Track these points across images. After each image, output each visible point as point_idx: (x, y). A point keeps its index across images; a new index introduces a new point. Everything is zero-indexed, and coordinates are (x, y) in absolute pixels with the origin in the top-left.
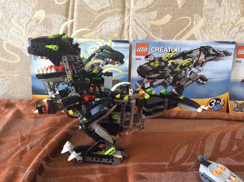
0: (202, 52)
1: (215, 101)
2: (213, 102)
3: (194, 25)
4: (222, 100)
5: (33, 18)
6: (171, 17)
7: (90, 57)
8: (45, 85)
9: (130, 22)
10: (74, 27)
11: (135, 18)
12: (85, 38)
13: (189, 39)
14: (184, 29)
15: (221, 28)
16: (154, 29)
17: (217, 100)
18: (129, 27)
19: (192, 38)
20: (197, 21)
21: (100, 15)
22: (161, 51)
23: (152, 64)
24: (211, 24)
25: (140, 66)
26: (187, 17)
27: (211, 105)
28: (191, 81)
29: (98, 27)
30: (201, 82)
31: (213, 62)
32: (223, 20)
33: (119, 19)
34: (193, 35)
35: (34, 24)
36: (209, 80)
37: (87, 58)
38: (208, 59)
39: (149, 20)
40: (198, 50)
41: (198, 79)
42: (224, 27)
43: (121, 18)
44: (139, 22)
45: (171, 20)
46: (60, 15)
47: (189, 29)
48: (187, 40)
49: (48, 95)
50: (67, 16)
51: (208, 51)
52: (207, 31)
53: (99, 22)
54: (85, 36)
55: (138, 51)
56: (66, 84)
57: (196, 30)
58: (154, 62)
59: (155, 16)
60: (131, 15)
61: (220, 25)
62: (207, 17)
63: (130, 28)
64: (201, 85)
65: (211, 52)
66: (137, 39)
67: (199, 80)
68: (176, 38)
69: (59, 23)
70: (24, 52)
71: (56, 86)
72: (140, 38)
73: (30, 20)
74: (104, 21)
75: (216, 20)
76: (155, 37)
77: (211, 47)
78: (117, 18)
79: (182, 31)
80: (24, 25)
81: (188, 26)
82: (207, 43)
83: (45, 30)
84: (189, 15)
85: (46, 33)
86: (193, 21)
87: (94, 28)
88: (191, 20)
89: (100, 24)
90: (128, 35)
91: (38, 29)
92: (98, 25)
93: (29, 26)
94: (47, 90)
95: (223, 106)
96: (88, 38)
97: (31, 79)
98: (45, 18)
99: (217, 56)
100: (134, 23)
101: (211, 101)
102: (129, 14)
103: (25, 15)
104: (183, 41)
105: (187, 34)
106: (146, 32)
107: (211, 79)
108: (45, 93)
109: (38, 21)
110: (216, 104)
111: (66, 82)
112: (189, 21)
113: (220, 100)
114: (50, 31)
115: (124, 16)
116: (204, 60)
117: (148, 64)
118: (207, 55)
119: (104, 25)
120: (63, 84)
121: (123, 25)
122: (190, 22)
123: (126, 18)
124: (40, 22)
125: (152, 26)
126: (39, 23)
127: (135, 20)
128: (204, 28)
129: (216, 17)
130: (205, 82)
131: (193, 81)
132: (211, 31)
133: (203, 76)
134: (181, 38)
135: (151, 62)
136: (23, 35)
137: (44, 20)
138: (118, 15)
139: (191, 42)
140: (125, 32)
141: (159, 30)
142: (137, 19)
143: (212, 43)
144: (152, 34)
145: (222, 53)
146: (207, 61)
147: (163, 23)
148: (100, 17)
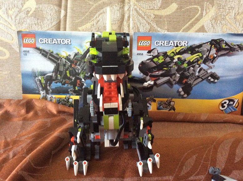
0: (213, 46)
2: (225, 103)
3: (204, 15)
4: (236, 101)
5: (23, 9)
6: (177, 6)
7: (86, 52)
8: (37, 84)
9: (131, 12)
10: (67, 18)
11: (136, 7)
12: (79, 31)
13: (199, 31)
14: (192, 20)
15: (235, 18)
16: (159, 20)
17: (230, 100)
18: (129, 17)
19: (202, 29)
20: (208, 11)
21: (97, 4)
22: (165, 45)
23: (156, 60)
24: (224, 13)
25: (142, 62)
26: (196, 6)
28: (200, 79)
29: (95, 17)
30: (212, 80)
31: (227, 58)
32: (237, 9)
33: (118, 9)
34: (203, 27)
35: (24, 16)
36: (221, 79)
37: (83, 53)
38: (220, 53)
39: (152, 9)
40: (209, 43)
41: (208, 77)
42: (238, 17)
43: (120, 8)
44: (141, 12)
45: (177, 9)
46: (52, 6)
47: (198, 20)
48: (196, 32)
49: (40, 94)
50: (60, 6)
51: (219, 45)
52: (219, 22)
53: (96, 13)
54: (80, 28)
55: (139, 45)
56: (59, 82)
57: (205, 21)
58: (158, 58)
59: (159, 5)
60: (131, 4)
61: (233, 15)
62: (219, 5)
63: (131, 19)
64: (212, 84)
65: (224, 46)
66: (139, 31)
67: (210, 78)
68: (184, 30)
69: (51, 14)
70: (14, 47)
71: (48, 85)
72: (142, 30)
73: (19, 12)
74: (102, 11)
75: (229, 10)
76: (159, 29)
77: (223, 40)
78: (116, 7)
79: (190, 22)
80: (13, 17)
81: (197, 16)
82: (219, 35)
83: (36, 22)
84: (198, 4)
85: (37, 26)
86: (202, 10)
87: (90, 19)
88: (200, 9)
89: (97, 15)
90: (129, 26)
91: (28, 21)
92: (94, 15)
93: (18, 18)
94: (39, 89)
95: (236, 108)
96: (83, 30)
97: (21, 77)
98: (36, 9)
99: (230, 50)
100: (135, 13)
101: (223, 102)
102: (129, 3)
103: (14, 5)
104: (192, 33)
105: (196, 25)
106: (149, 23)
107: (223, 77)
108: (37, 92)
109: (28, 12)
111: (60, 80)
112: (198, 10)
113: (233, 101)
114: (41, 23)
115: (124, 6)
116: (215, 56)
117: (151, 60)
118: (219, 49)
119: (101, 16)
120: (57, 83)
121: (123, 16)
122: (200, 12)
123: (126, 8)
124: (31, 13)
125: (156, 16)
126: (29, 15)
127: (136, 10)
128: (215, 19)
129: (229, 6)
130: (216, 81)
131: (203, 80)
132: (223, 22)
133: (214, 73)
134: (189, 30)
135: (154, 57)
136: (12, 28)
137: (34, 11)
138: (116, 4)
139: (200, 35)
140: (125, 23)
141: (164, 21)
142: (138, 9)
143: (224, 35)
144: (155, 26)
145: (236, 47)
146: (219, 56)
147: (168, 13)
148: (96, 7)
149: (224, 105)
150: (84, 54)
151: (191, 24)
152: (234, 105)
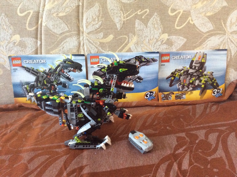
0: (137, 60)
1: (149, 93)
2: (148, 94)
3: (130, 41)
4: (154, 92)
5: (11, 41)
6: (113, 36)
7: (57, 67)
8: (24, 90)
9: (85, 41)
10: (42, 46)
11: (87, 38)
12: (51, 54)
13: (127, 51)
14: (123, 45)
15: (149, 42)
16: (102, 45)
17: (151, 92)
18: (84, 44)
19: (130, 50)
20: (132, 38)
21: (61, 37)
23: (103, 70)
24: (142, 40)
25: (95, 72)
26: (125, 36)
27: (147, 97)
28: (132, 81)
29: (61, 45)
30: (139, 80)
31: (146, 67)
32: (149, 37)
33: (76, 39)
34: (130, 48)
35: (12, 46)
36: (144, 79)
37: (54, 68)
38: (141, 64)
39: (98, 39)
40: (134, 58)
41: (136, 79)
42: (151, 42)
43: (77, 39)
44: (91, 41)
45: (113, 38)
46: (31, 38)
47: (126, 44)
48: (126, 52)
49: (27, 97)
50: (37, 38)
51: (141, 60)
52: (139, 45)
53: (61, 42)
54: (51, 52)
55: (92, 61)
56: (40, 88)
57: (131, 45)
59: (102, 36)
60: (84, 36)
61: (148, 41)
62: (139, 35)
63: (85, 45)
64: (139, 83)
65: (143, 60)
66: (91, 53)
67: (137, 79)
68: (119, 51)
69: (31, 44)
70: (6, 67)
71: (32, 90)
72: (93, 52)
73: (9, 43)
74: (65, 41)
75: (145, 37)
76: (103, 51)
77: (143, 56)
78: (75, 38)
79: (122, 46)
80: (4, 47)
81: (126, 42)
82: (140, 54)
83: (21, 49)
84: (126, 35)
85: (21, 52)
86: (129, 38)
87: (58, 46)
88: (127, 38)
89: (62, 43)
90: (84, 50)
91: (15, 49)
92: (61, 44)
93: (8, 47)
94: (25, 93)
95: (155, 96)
96: (54, 54)
97: (12, 87)
98: (20, 41)
99: (148, 62)
100: (87, 41)
101: (147, 94)
102: (83, 35)
103: (5, 39)
104: (123, 53)
105: (126, 47)
106: (97, 48)
107: (144, 78)
108: (24, 96)
109: (15, 43)
110: (150, 95)
111: (40, 87)
112: (126, 38)
113: (152, 92)
114: (25, 50)
115: (80, 37)
116: (139, 66)
117: (100, 70)
118: (141, 62)
119: (65, 44)
120: (38, 89)
121: (80, 44)
122: (127, 40)
123: (81, 38)
124: (16, 43)
125: (101, 43)
126: (16, 45)
127: (87, 39)
128: (137, 44)
129: (145, 35)
130: (141, 81)
131: (133, 81)
132: (142, 45)
133: (139, 76)
134: (122, 51)
135: (102, 68)
136: (4, 54)
137: (19, 42)
138: (75, 36)
139: (129, 54)
140: (81, 48)
141: (106, 46)
142: (89, 39)
143: (143, 53)
144: (101, 49)
145: (151, 60)
146: (141, 66)
147: (108, 41)
149: (148, 95)
150: (56, 68)
151: (122, 47)
152: (153, 95)
